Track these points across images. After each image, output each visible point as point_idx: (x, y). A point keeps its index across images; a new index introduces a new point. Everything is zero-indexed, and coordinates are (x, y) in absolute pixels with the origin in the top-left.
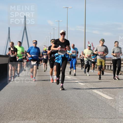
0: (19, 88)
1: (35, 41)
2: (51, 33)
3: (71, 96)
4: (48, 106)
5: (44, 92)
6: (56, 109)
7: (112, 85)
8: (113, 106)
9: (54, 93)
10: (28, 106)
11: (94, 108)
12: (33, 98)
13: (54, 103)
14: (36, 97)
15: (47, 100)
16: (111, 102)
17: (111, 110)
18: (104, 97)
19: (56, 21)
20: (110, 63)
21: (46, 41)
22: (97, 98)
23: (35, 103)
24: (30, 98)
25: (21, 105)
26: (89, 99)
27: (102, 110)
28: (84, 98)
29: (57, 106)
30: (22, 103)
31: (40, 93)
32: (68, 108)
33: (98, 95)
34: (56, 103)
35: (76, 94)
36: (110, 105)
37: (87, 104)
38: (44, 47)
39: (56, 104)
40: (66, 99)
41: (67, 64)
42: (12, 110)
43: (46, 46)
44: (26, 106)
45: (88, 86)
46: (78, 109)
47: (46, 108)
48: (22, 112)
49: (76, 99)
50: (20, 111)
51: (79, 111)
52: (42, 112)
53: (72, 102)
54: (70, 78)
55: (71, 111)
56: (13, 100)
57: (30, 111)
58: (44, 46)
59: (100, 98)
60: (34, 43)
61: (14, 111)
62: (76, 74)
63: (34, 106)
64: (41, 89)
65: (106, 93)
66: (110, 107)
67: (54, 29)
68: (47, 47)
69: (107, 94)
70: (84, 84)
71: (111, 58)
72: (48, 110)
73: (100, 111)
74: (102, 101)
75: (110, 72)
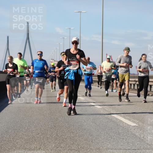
0: (20, 112)
1: (40, 52)
2: (61, 44)
3: (85, 122)
4: (57, 134)
5: (52, 117)
6: (66, 138)
7: (136, 108)
8: (137, 134)
9: (64, 117)
10: (31, 134)
11: (113, 136)
12: (37, 125)
13: (63, 130)
14: (41, 123)
15: (55, 126)
16: (134, 130)
17: (135, 139)
18: (126, 123)
19: (66, 28)
20: (135, 81)
21: (54, 53)
22: (118, 124)
23: (40, 131)
24: (34, 125)
25: (22, 133)
26: (107, 126)
27: (123, 139)
28: (101, 124)
29: (68, 134)
30: (24, 131)
31: (46, 118)
32: (81, 136)
33: (118, 120)
34: (66, 130)
35: (92, 120)
36: (133, 133)
37: (105, 132)
38: (51, 61)
39: (66, 132)
40: (79, 125)
41: (81, 82)
42: (11, 139)
43: (53, 60)
44: (29, 135)
45: (106, 109)
46: (94, 138)
47: (53, 136)
48: (24, 142)
49: (91, 126)
50: (21, 140)
51: (94, 140)
52: (49, 142)
53: (86, 129)
54: (84, 99)
55: (85, 140)
56: (13, 126)
57: (33, 140)
58: (52, 59)
59: (121, 125)
60: (38, 55)
61: (13, 140)
62: (91, 95)
63: (39, 134)
64: (47, 113)
65: (129, 117)
66: (133, 136)
67: (64, 38)
68: (55, 61)
69: (130, 120)
70: (101, 107)
71: (134, 74)
72: (56, 139)
73: (121, 140)
74: (123, 128)
75: (134, 92)
